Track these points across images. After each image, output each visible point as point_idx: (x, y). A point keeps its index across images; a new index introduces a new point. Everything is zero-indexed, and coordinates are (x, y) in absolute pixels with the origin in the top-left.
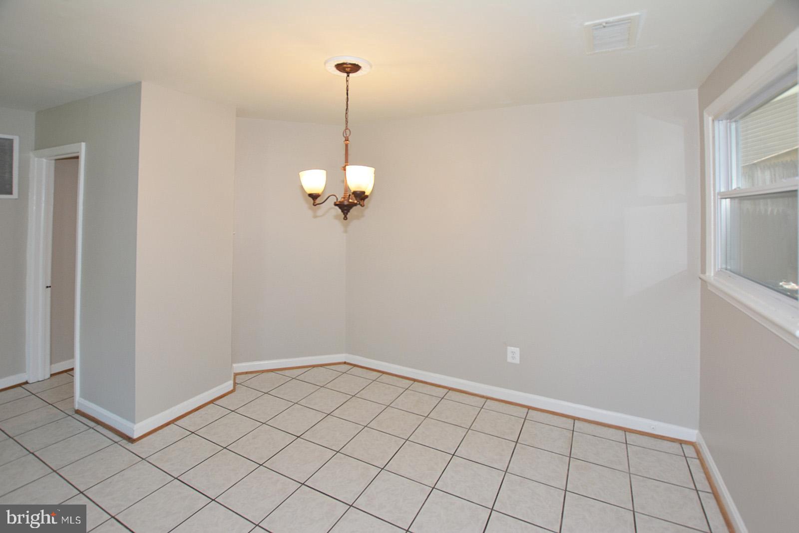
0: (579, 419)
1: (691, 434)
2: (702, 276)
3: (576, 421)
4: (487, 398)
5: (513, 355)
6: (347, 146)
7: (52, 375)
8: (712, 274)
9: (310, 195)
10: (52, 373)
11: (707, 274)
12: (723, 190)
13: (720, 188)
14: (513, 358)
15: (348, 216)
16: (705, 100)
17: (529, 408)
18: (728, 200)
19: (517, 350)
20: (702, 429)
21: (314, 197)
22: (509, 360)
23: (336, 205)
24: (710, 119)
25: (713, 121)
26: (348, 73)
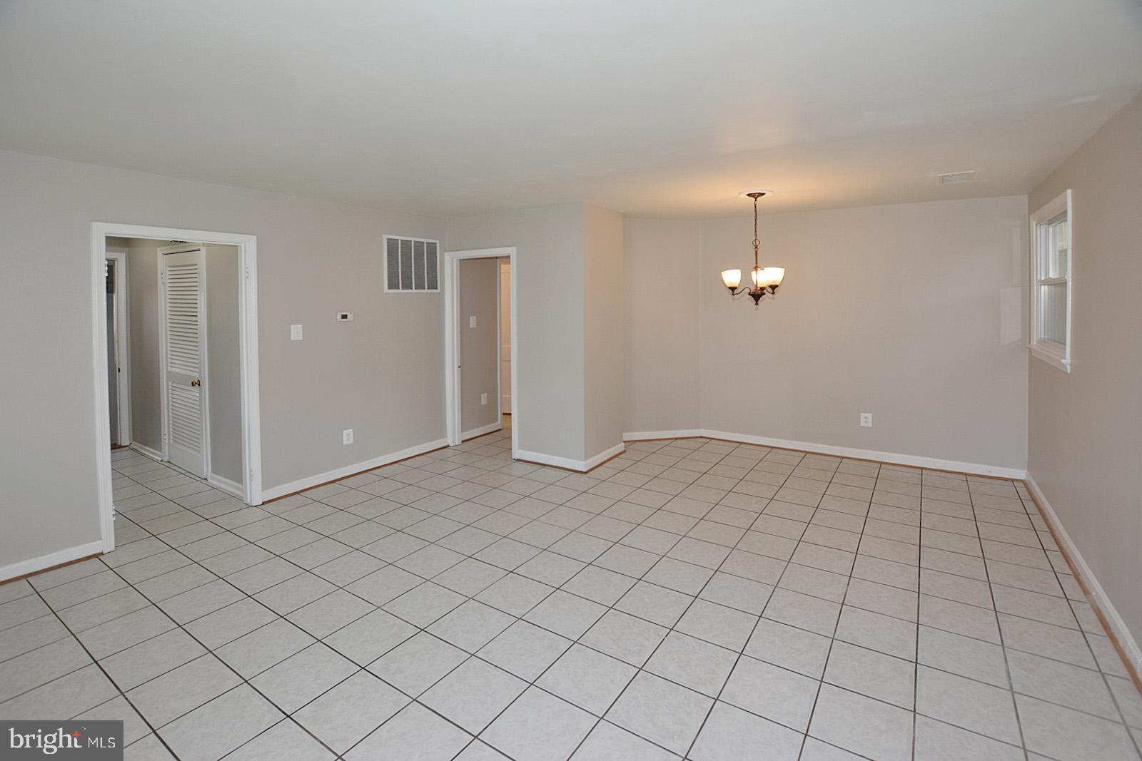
0: (926, 469)
1: (1021, 474)
2: (1029, 346)
3: (923, 471)
4: (843, 458)
5: (866, 419)
6: (756, 252)
7: (463, 441)
8: (1035, 343)
9: (730, 288)
10: (463, 439)
11: (1032, 343)
12: (1043, 279)
13: (1041, 277)
14: (866, 422)
15: (759, 302)
16: (1034, 207)
17: (881, 463)
18: (1046, 287)
19: (869, 416)
20: (1030, 469)
21: (733, 289)
22: (863, 424)
23: (749, 294)
24: (1035, 223)
25: (1036, 225)
26: (756, 198)
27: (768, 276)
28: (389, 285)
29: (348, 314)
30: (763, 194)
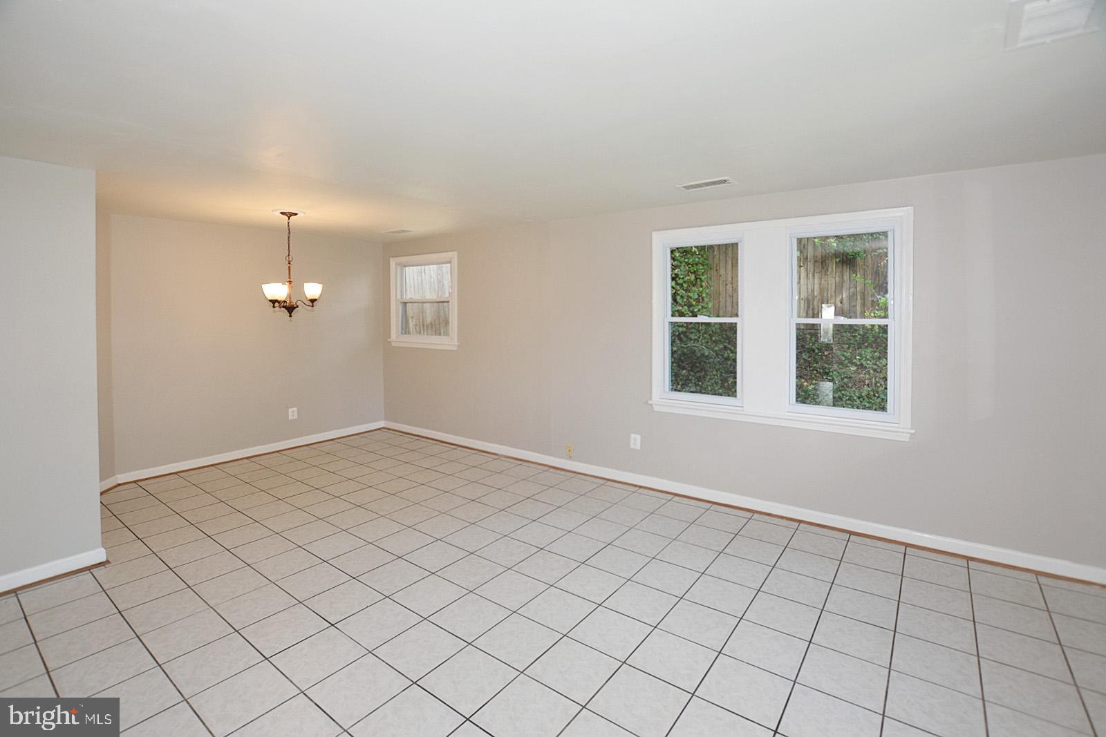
3: (335, 441)
4: (278, 452)
6: (289, 267)
8: (395, 338)
11: (391, 338)
15: (291, 315)
17: (306, 445)
24: (394, 263)
26: (289, 218)
27: (313, 290)
30: (296, 214)
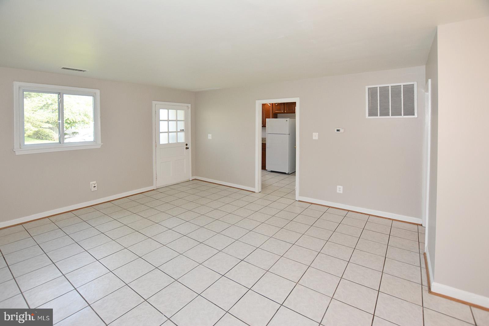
28: (369, 114)
29: (341, 129)
